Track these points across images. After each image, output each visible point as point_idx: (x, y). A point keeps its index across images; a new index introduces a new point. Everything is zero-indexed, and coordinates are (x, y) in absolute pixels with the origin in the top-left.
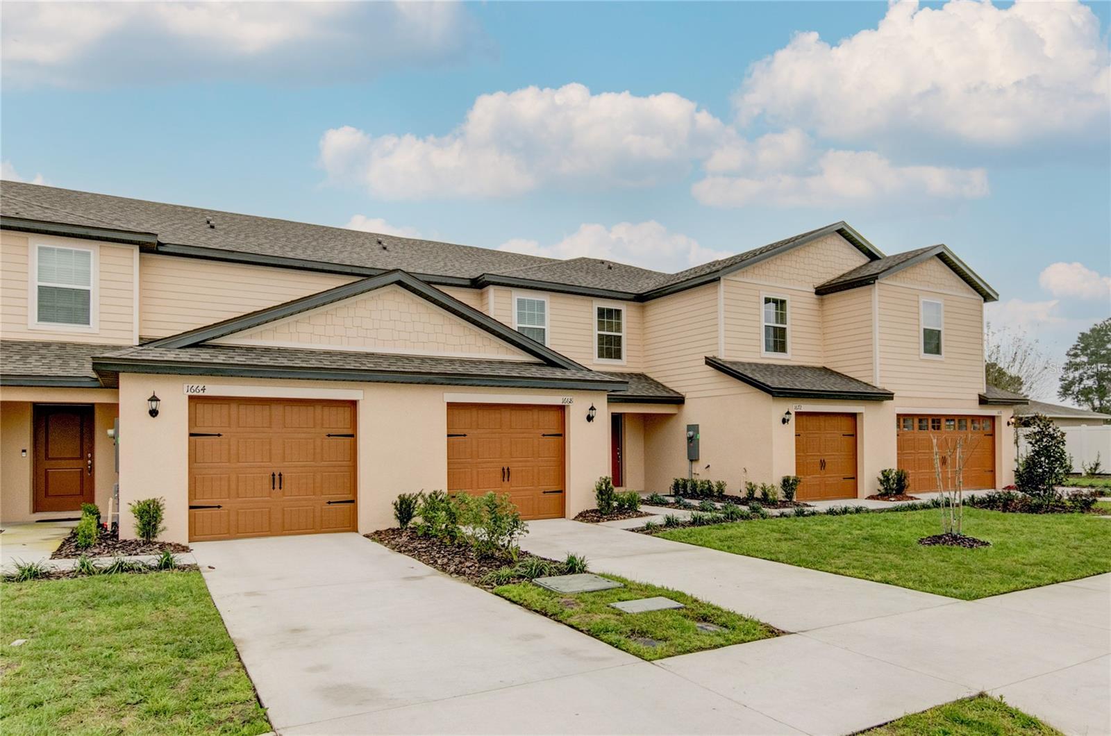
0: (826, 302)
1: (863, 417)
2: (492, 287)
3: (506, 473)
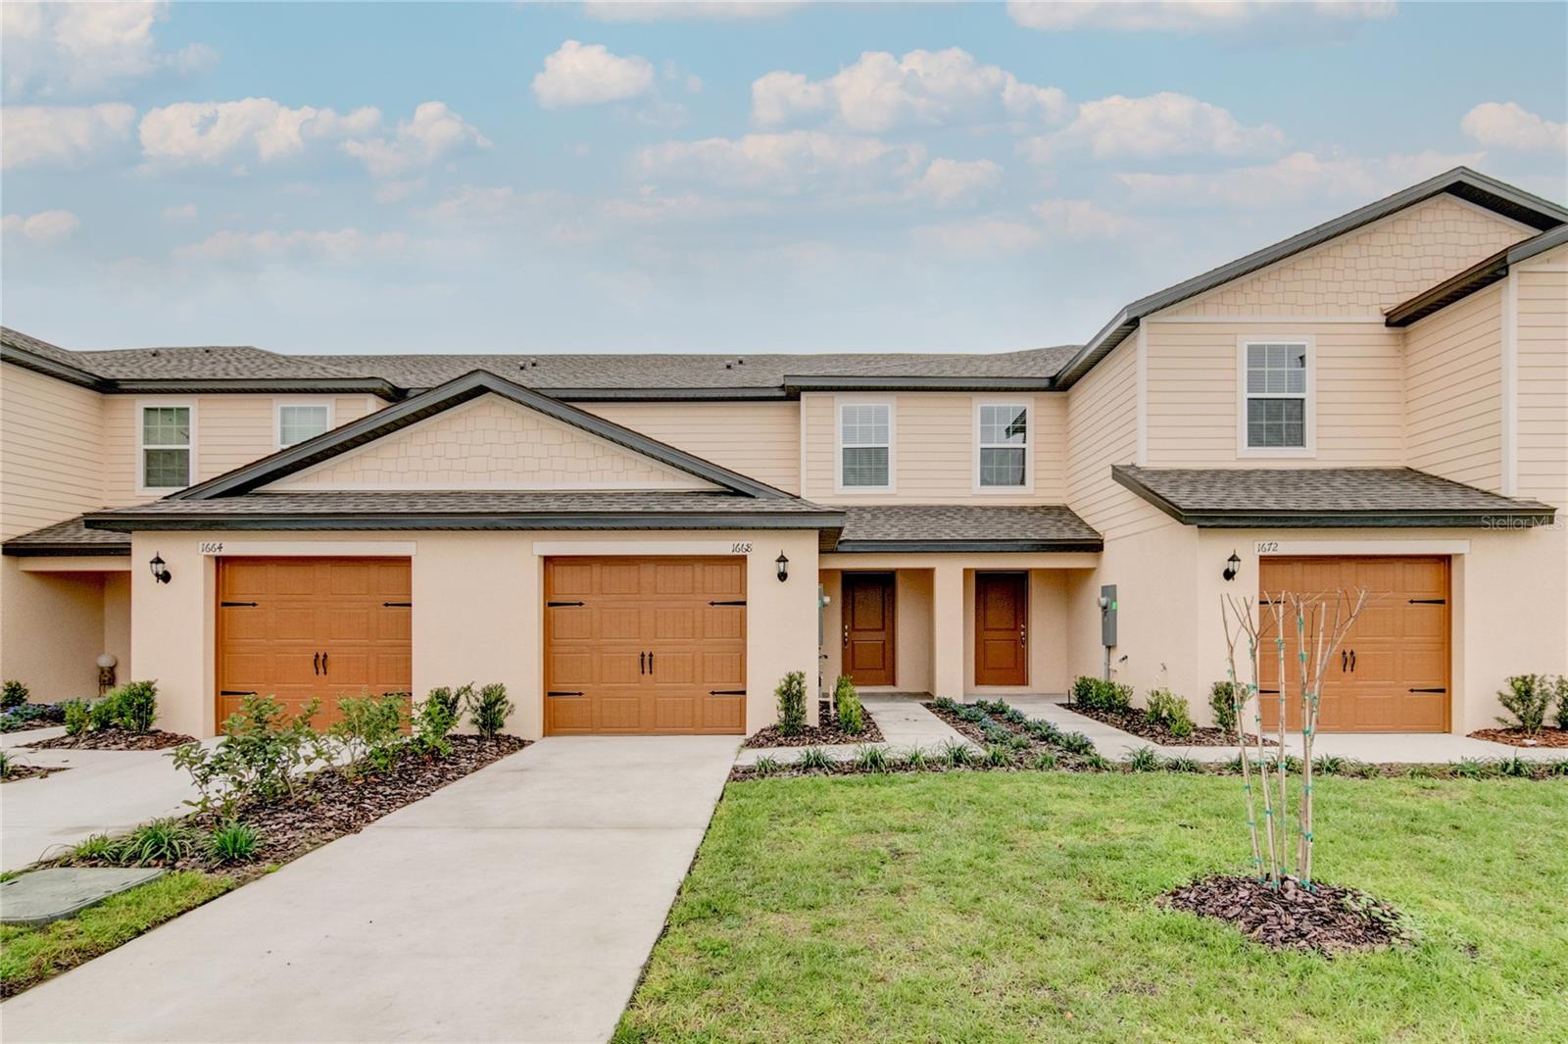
0: (1412, 338)
1: (1463, 563)
2: (803, 395)
3: (647, 662)
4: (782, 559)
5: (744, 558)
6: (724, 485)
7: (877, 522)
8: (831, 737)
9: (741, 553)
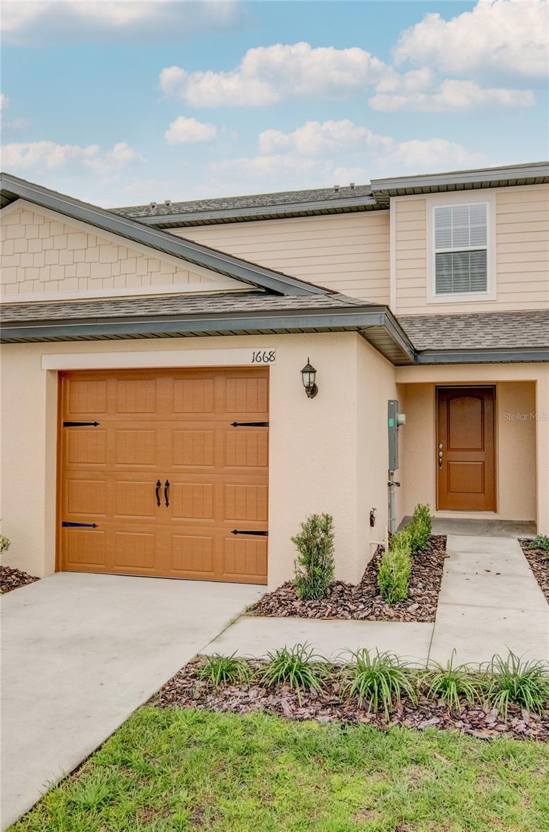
2: (393, 201)
3: (162, 492)
4: (309, 370)
5: (266, 369)
6: (252, 283)
7: (470, 330)
8: (362, 606)
9: (262, 363)
